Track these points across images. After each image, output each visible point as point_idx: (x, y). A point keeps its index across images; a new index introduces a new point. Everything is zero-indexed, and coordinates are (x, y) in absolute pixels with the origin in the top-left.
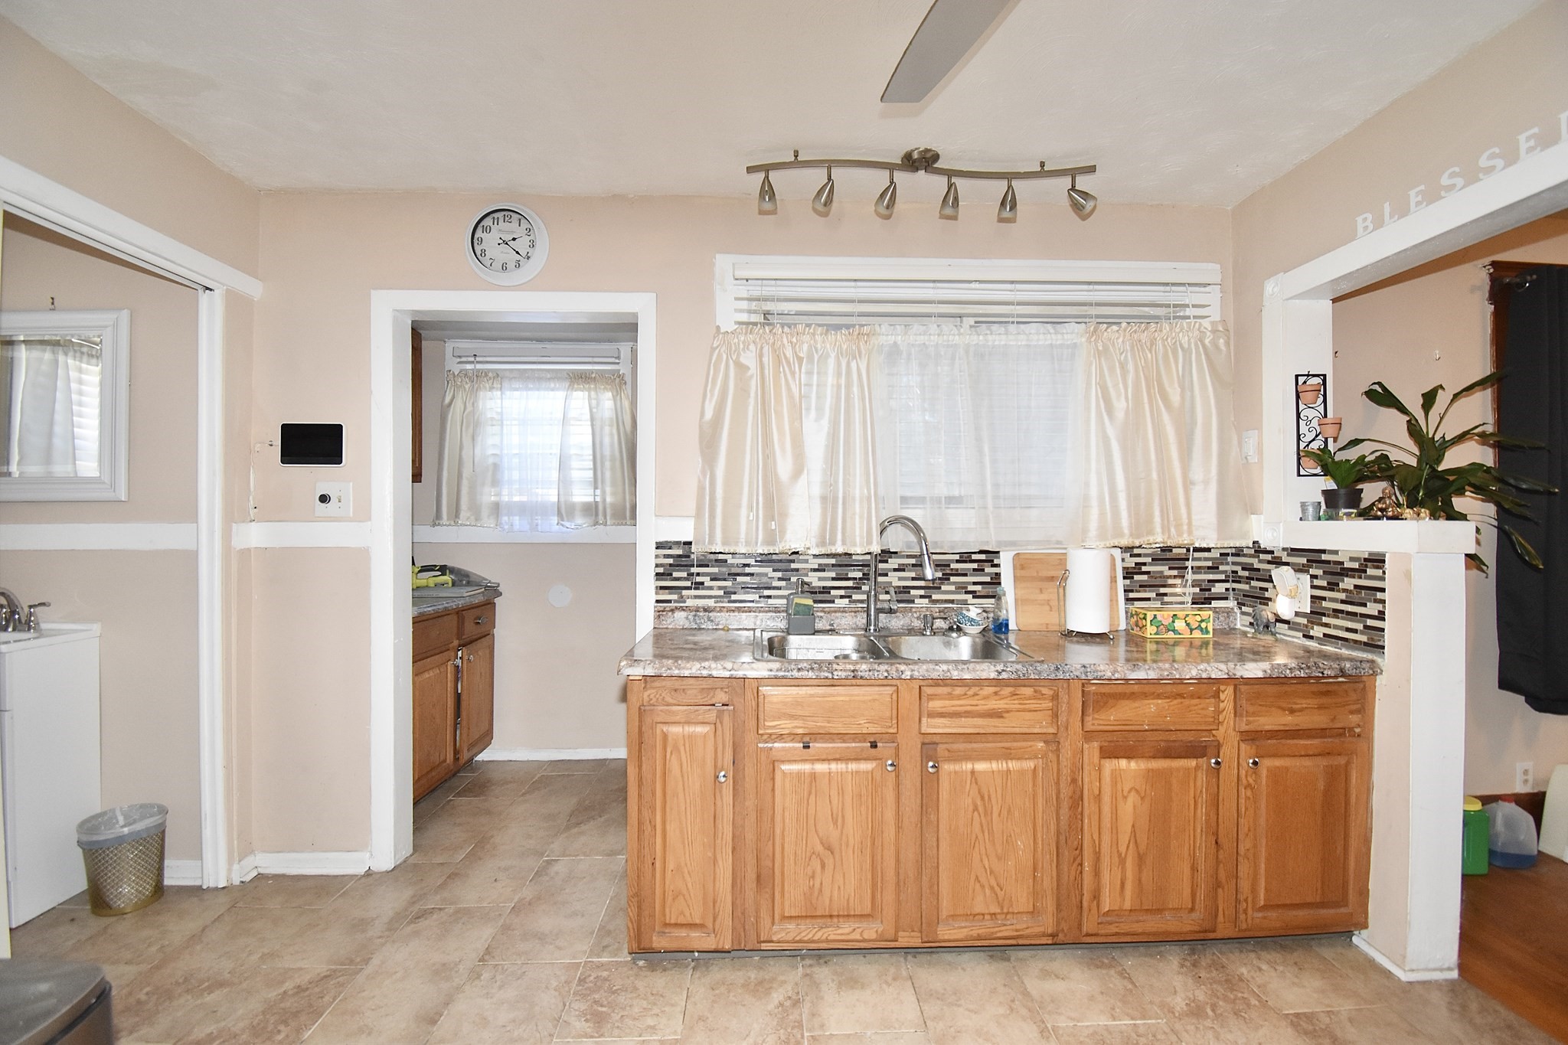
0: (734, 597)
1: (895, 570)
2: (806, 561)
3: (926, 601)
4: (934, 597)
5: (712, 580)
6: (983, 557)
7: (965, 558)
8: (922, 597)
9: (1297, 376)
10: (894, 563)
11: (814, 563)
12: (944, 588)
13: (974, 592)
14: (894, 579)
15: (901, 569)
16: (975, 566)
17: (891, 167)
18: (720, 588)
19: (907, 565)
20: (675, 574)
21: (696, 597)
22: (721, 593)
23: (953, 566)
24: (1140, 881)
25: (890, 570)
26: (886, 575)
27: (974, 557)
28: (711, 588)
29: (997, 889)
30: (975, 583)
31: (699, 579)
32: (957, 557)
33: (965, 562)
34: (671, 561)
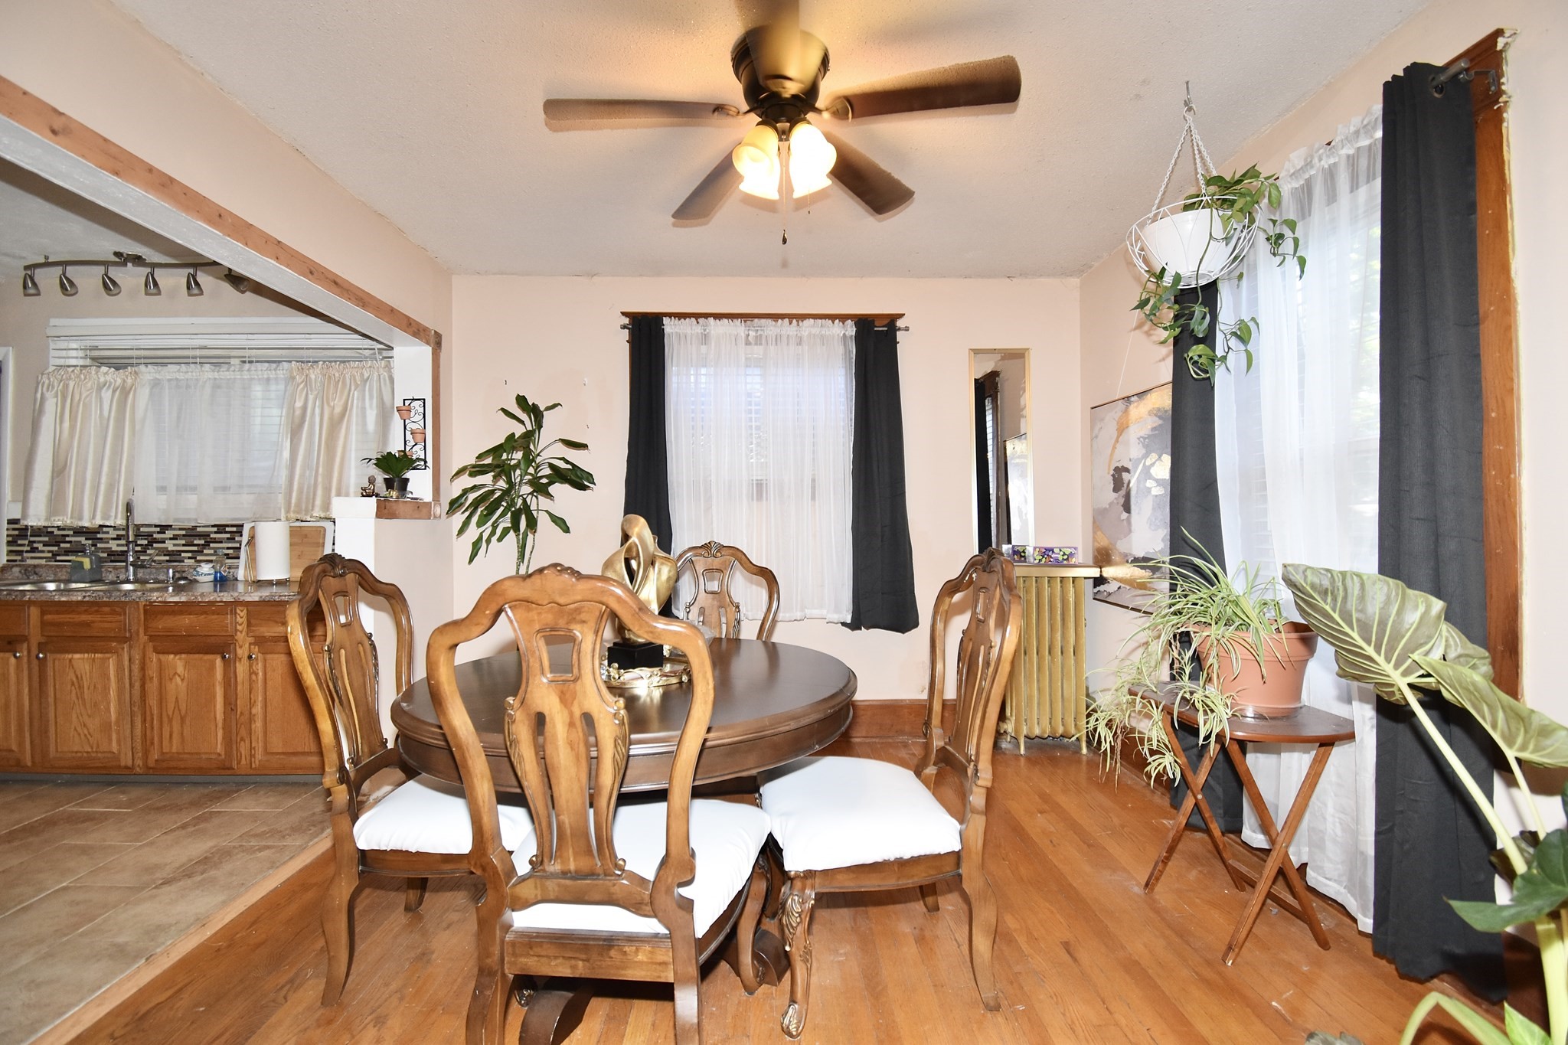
0: (58, 558)
1: (171, 539)
2: (108, 533)
3: (193, 561)
4: (198, 558)
5: (44, 545)
6: (234, 529)
7: (221, 528)
8: (189, 558)
9: (404, 400)
10: (169, 534)
11: (113, 534)
12: (205, 551)
13: (228, 554)
14: (170, 546)
15: (175, 538)
16: (228, 536)
17: (106, 264)
18: (49, 552)
19: (179, 535)
20: (19, 542)
21: (32, 558)
22: (50, 555)
23: (212, 536)
24: (182, 734)
25: (167, 539)
26: (164, 542)
27: (227, 529)
28: (43, 552)
29: (89, 737)
30: (228, 548)
31: (35, 545)
32: (215, 529)
33: (221, 533)
34: (17, 533)
